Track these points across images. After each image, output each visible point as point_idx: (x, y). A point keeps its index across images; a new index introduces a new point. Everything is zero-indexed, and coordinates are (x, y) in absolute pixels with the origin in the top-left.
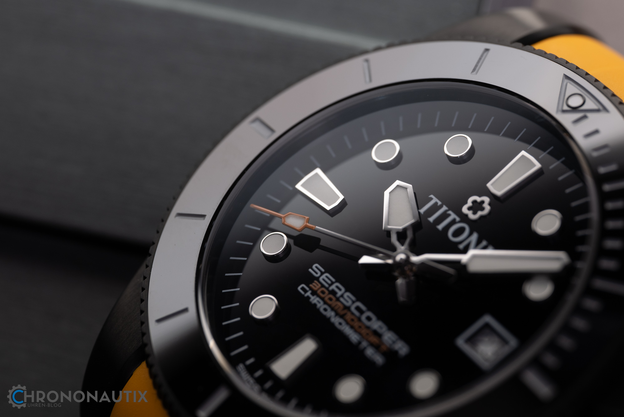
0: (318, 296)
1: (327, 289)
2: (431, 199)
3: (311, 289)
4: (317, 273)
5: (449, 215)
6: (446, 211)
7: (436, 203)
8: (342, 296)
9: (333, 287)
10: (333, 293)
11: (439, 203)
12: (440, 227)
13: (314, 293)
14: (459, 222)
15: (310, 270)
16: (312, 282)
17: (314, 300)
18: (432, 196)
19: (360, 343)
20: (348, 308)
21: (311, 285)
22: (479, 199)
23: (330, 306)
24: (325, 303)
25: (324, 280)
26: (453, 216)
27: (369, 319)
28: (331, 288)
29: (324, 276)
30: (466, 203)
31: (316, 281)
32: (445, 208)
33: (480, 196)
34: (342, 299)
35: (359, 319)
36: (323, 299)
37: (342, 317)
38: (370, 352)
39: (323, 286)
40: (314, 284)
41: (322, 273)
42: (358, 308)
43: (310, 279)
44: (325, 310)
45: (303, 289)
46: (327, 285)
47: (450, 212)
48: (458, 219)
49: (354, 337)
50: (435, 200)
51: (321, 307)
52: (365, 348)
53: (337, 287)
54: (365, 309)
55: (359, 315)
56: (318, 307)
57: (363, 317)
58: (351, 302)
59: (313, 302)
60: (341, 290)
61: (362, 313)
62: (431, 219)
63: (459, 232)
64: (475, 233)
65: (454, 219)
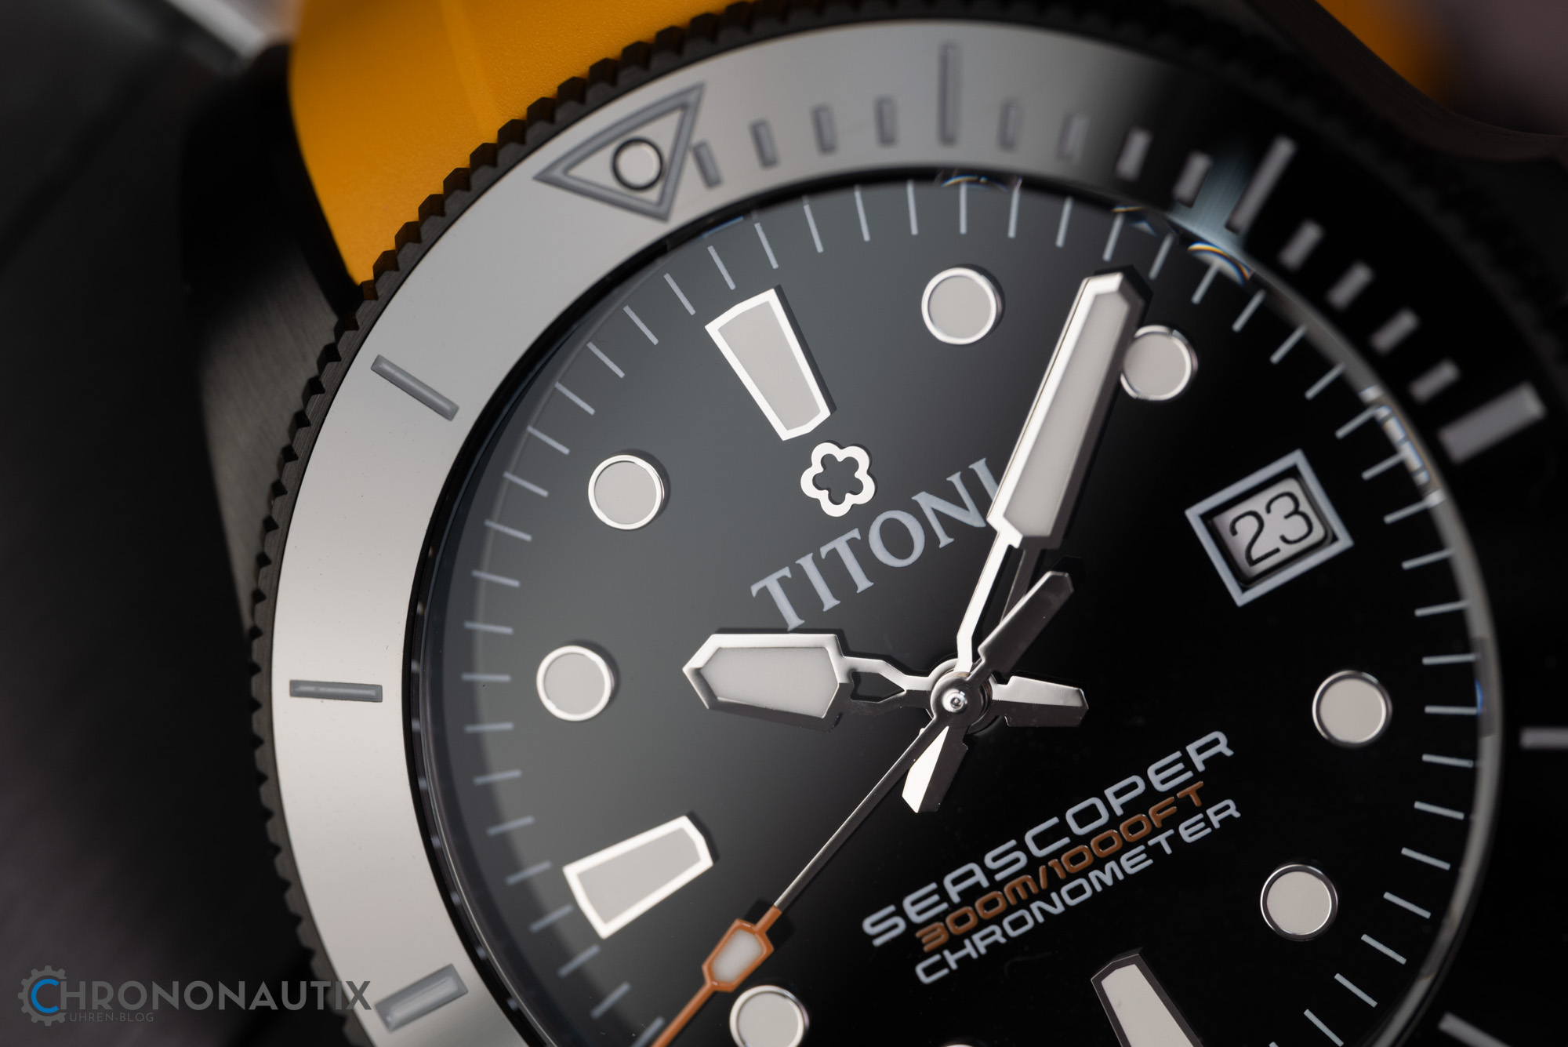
0: (968, 935)
1: (953, 907)
2: (765, 591)
3: (939, 950)
4: (895, 926)
5: (834, 553)
6: (817, 560)
7: (782, 581)
8: (989, 874)
9: (953, 892)
10: (969, 896)
11: (786, 572)
12: (863, 583)
13: (955, 944)
14: (865, 533)
15: (878, 942)
16: (919, 944)
17: (977, 946)
18: (755, 589)
19: (1155, 852)
20: (1033, 863)
21: (926, 949)
22: (816, 468)
23: (1010, 910)
24: (998, 920)
25: (920, 913)
26: (841, 545)
27: (1083, 818)
28: (956, 899)
29: (911, 911)
30: (816, 504)
31: (918, 934)
32: (807, 563)
33: (808, 464)
34: (999, 877)
35: (1077, 840)
36: (982, 924)
37: (1055, 884)
38: (1190, 832)
39: (941, 917)
40: (924, 940)
41: (900, 912)
42: (1042, 840)
43: (909, 946)
44: (1018, 923)
45: (930, 971)
46: (944, 906)
47: (824, 551)
48: (855, 534)
49: (1133, 863)
50: (772, 583)
51: (1005, 934)
52: (1175, 840)
53: (955, 882)
54: (1055, 820)
55: (1066, 840)
56: (1003, 940)
57: (1076, 830)
58: (1019, 854)
59: (983, 951)
60: (971, 874)
61: (1062, 830)
62: (829, 602)
63: (896, 538)
64: (914, 498)
65: (852, 543)
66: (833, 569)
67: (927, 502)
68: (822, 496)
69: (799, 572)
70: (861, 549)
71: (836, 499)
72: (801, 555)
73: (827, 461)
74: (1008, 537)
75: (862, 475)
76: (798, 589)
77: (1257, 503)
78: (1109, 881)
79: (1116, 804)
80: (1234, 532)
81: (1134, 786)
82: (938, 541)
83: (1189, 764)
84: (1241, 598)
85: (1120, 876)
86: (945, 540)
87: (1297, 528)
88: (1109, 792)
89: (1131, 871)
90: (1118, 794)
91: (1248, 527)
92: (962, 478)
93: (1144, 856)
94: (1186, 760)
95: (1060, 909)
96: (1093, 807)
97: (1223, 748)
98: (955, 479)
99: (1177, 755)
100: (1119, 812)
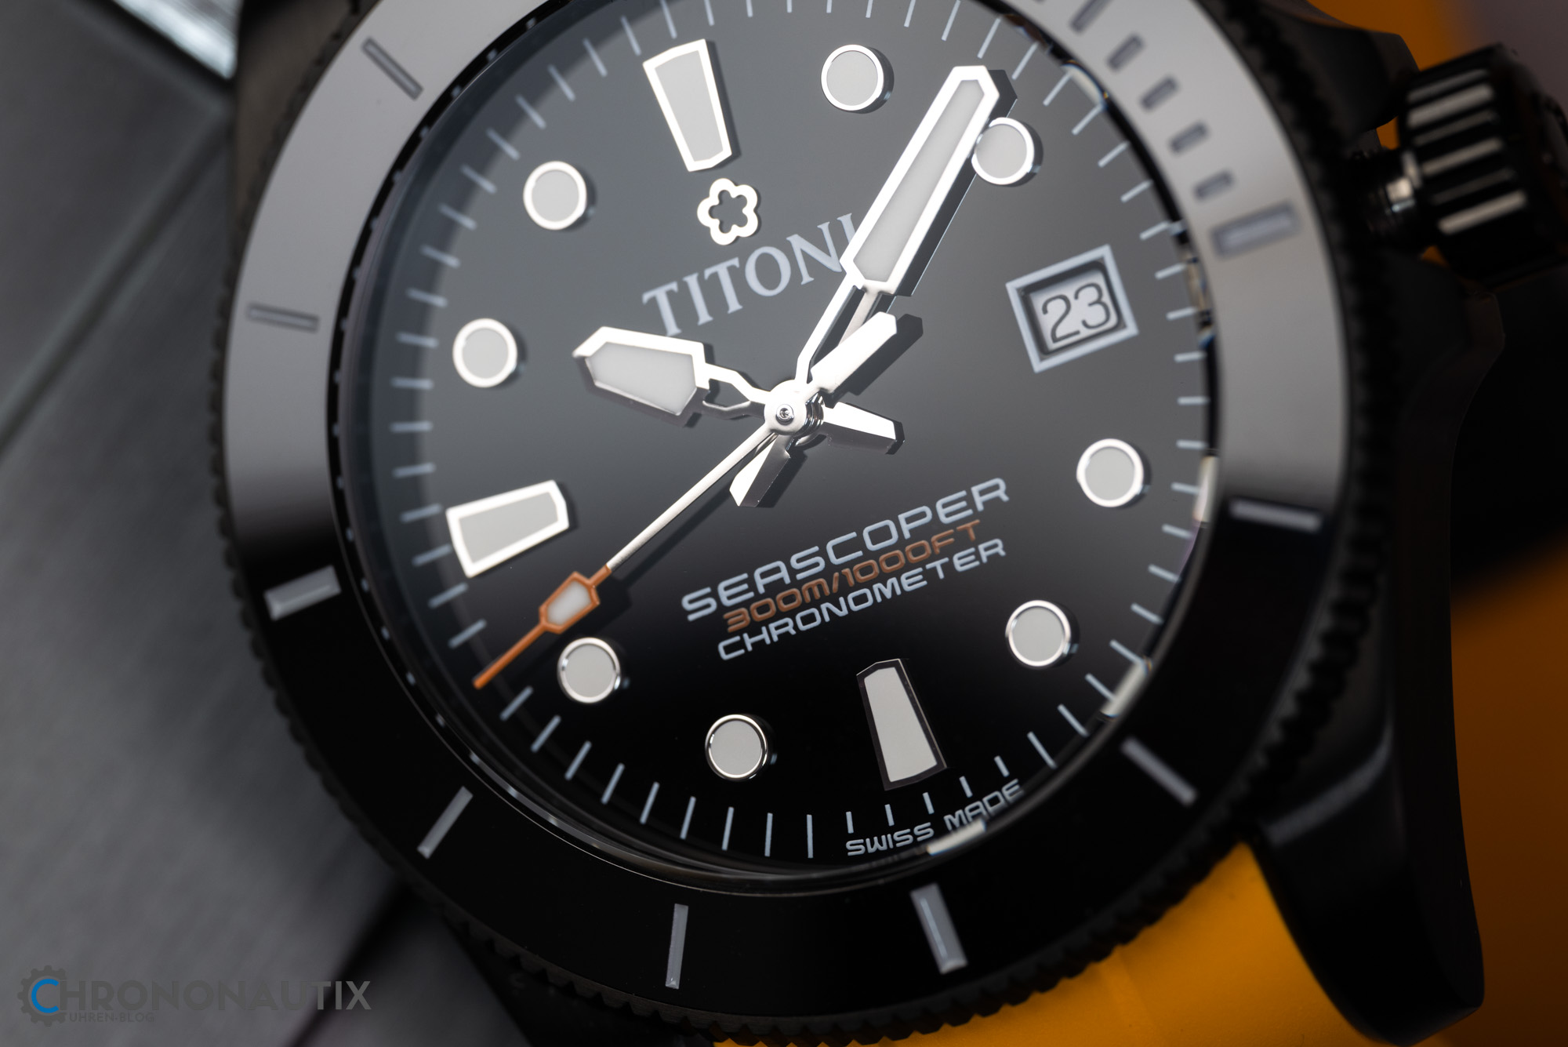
0: (766, 623)
1: (758, 597)
2: (653, 301)
3: (740, 632)
4: (708, 606)
5: (715, 276)
6: (701, 280)
7: (670, 294)
8: (793, 572)
9: (761, 584)
10: (774, 589)
11: (674, 286)
12: (734, 305)
13: (754, 629)
14: (743, 263)
15: (691, 617)
16: (725, 624)
17: (771, 634)
18: (646, 297)
19: (930, 575)
20: (830, 568)
21: (731, 629)
22: (713, 200)
23: (804, 606)
24: (792, 614)
25: (730, 598)
26: (722, 270)
27: (876, 537)
28: (761, 590)
29: (723, 595)
30: (707, 230)
31: (726, 615)
32: (692, 281)
33: (707, 195)
34: (800, 576)
35: (868, 555)
36: (779, 615)
37: (845, 590)
38: (961, 562)
39: (746, 604)
40: (730, 621)
41: (714, 594)
42: (840, 551)
43: (716, 625)
44: (807, 620)
45: (728, 649)
46: (751, 595)
47: (708, 273)
48: (735, 262)
49: (911, 581)
50: (660, 295)
51: (796, 627)
52: (948, 567)
53: (764, 575)
54: (853, 535)
55: (860, 553)
56: (793, 632)
57: (870, 546)
58: (819, 559)
59: (775, 639)
60: (777, 570)
61: (858, 544)
62: (704, 317)
63: (768, 271)
64: (789, 239)
65: (731, 269)
66: (711, 289)
67: (798, 242)
68: (713, 224)
69: (684, 288)
70: (737, 275)
71: (724, 228)
72: (690, 273)
73: (723, 195)
74: (854, 279)
75: (749, 211)
76: (681, 303)
77: (1068, 290)
78: (888, 594)
79: (906, 528)
80: (1045, 311)
81: (923, 515)
82: (801, 278)
83: (971, 503)
84: (1039, 365)
85: (898, 592)
86: (807, 278)
87: (1096, 315)
88: (902, 517)
89: (908, 589)
90: (909, 520)
91: (1057, 307)
92: (830, 227)
93: (920, 577)
94: (969, 499)
95: (845, 612)
96: (887, 527)
97: (1001, 493)
98: (824, 227)
99: (963, 493)
100: (907, 535)
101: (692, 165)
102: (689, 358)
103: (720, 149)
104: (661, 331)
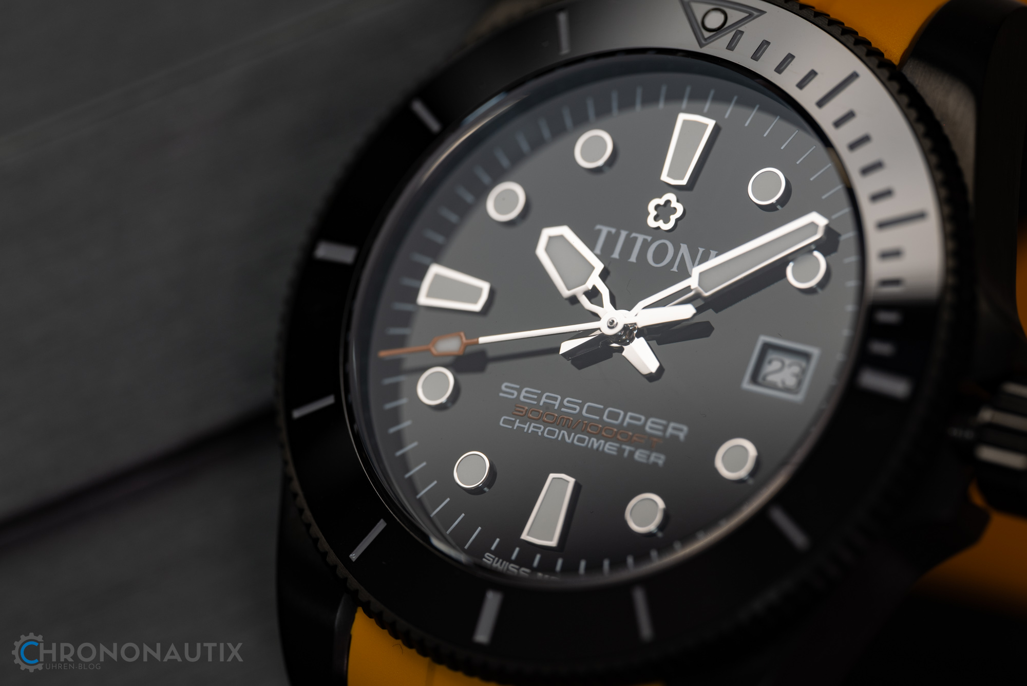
0: (532, 421)
1: (537, 406)
2: (600, 231)
3: (517, 417)
4: (512, 394)
5: (636, 239)
6: (628, 236)
7: (609, 233)
8: (562, 405)
9: (543, 401)
10: (547, 406)
11: (613, 230)
12: (633, 259)
13: (524, 420)
14: (653, 241)
15: (501, 394)
17: (530, 428)
18: (598, 227)
19: (621, 451)
20: (579, 415)
22: (661, 201)
23: (554, 425)
24: (546, 424)
25: (525, 397)
26: (641, 238)
27: (611, 415)
28: (542, 404)
29: (523, 394)
30: (648, 214)
32: (624, 234)
33: (660, 197)
34: (563, 409)
35: (601, 421)
36: (540, 421)
37: (578, 431)
38: (640, 455)
39: (529, 406)
41: (519, 391)
42: (590, 410)
43: (509, 406)
44: (550, 433)
45: (505, 422)
46: (535, 402)
47: (634, 235)
48: (649, 238)
50: (605, 230)
51: (543, 432)
52: (632, 454)
53: (547, 397)
54: (601, 407)
55: (597, 418)
56: (540, 434)
57: (605, 418)
58: (578, 407)
59: (530, 431)
60: (556, 399)
61: (600, 412)
62: (616, 255)
63: (660, 253)
64: (681, 244)
65: (645, 241)
66: (629, 244)
67: (684, 249)
68: (653, 213)
69: (618, 235)
70: (646, 245)
71: (656, 218)
72: (625, 229)
73: (668, 202)
74: (693, 282)
75: (673, 218)
76: (611, 241)
77: (788, 360)
78: (595, 446)
79: (627, 420)
80: (770, 362)
81: (639, 420)
82: (672, 267)
83: (665, 430)
84: (746, 385)
85: (601, 448)
86: (675, 269)
87: (791, 382)
88: (629, 414)
89: (606, 450)
90: (631, 418)
91: (776, 365)
92: (703, 252)
93: (615, 449)
94: (666, 428)
95: (569, 441)
96: (619, 414)
97: (682, 436)
98: (701, 250)
99: (664, 422)
100: (625, 424)
101: (665, 177)
102: (593, 268)
103: (682, 178)
104: (592, 248)
